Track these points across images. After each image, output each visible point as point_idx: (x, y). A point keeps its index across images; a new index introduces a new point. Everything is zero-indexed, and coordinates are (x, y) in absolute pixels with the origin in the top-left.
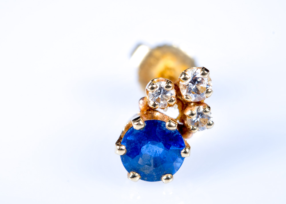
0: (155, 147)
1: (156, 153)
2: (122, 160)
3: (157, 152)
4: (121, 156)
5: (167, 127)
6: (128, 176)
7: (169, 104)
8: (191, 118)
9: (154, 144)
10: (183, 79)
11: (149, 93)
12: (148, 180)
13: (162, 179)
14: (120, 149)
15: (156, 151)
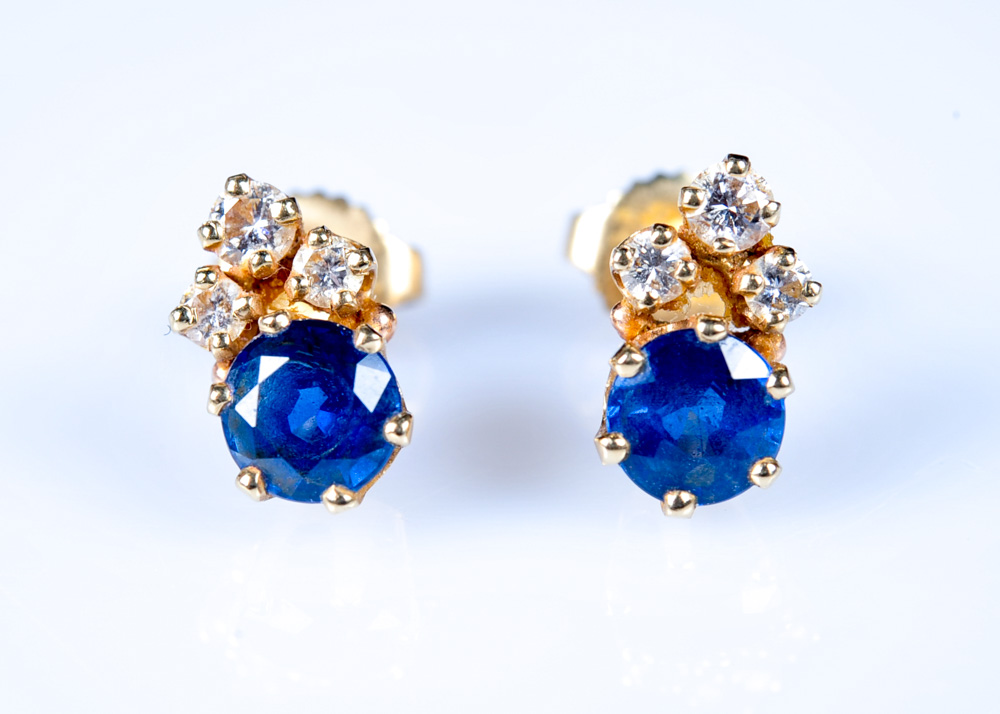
0: (701, 411)
1: (709, 422)
2: (630, 474)
3: (712, 420)
4: (624, 464)
5: (702, 337)
6: (663, 509)
7: (683, 283)
8: (754, 294)
9: (693, 403)
10: (689, 203)
11: (622, 274)
12: (719, 499)
13: (750, 479)
14: (613, 447)
15: (708, 418)
